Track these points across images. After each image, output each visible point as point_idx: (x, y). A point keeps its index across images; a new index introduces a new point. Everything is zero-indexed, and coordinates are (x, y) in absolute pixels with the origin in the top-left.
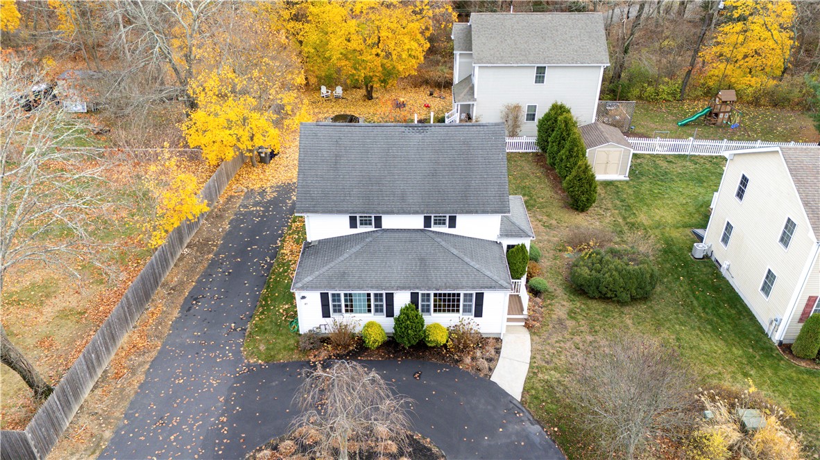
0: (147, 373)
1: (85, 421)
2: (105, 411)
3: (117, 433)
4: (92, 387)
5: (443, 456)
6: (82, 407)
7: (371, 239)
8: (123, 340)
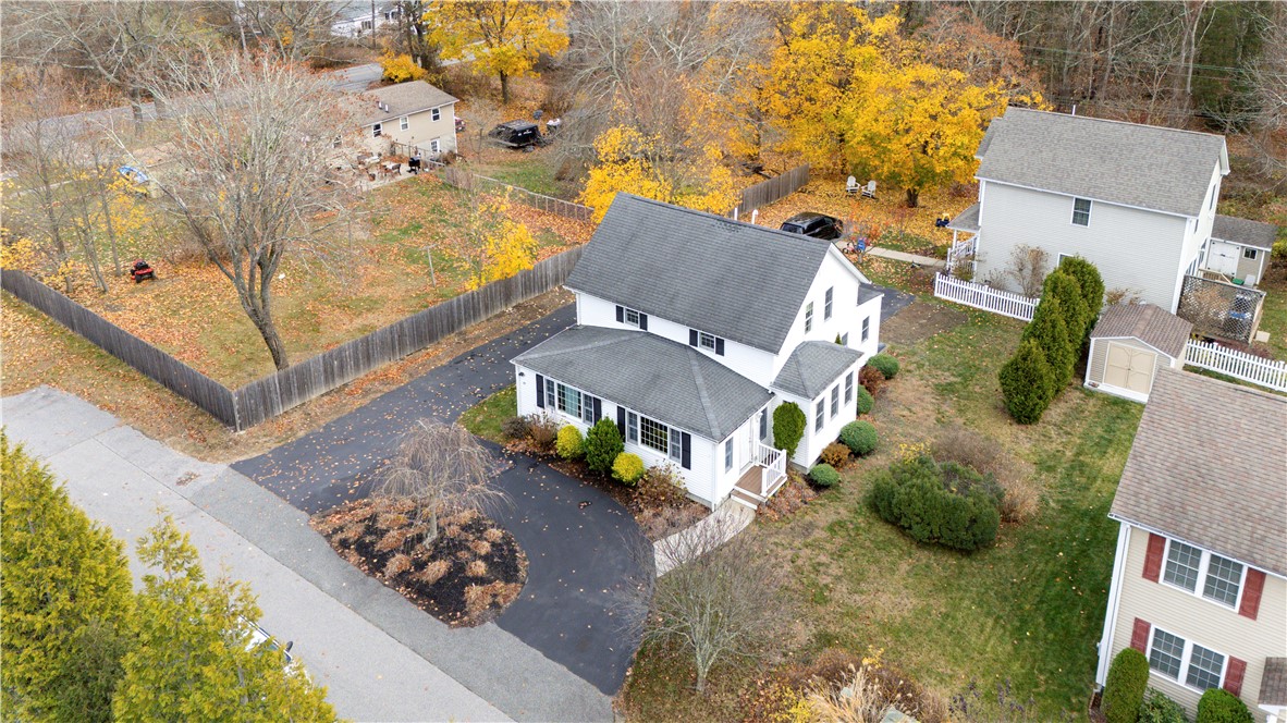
0: (374, 401)
1: (297, 416)
2: (316, 415)
3: (307, 435)
4: (324, 392)
5: (523, 583)
6: (304, 404)
7: (627, 338)
8: (380, 366)
